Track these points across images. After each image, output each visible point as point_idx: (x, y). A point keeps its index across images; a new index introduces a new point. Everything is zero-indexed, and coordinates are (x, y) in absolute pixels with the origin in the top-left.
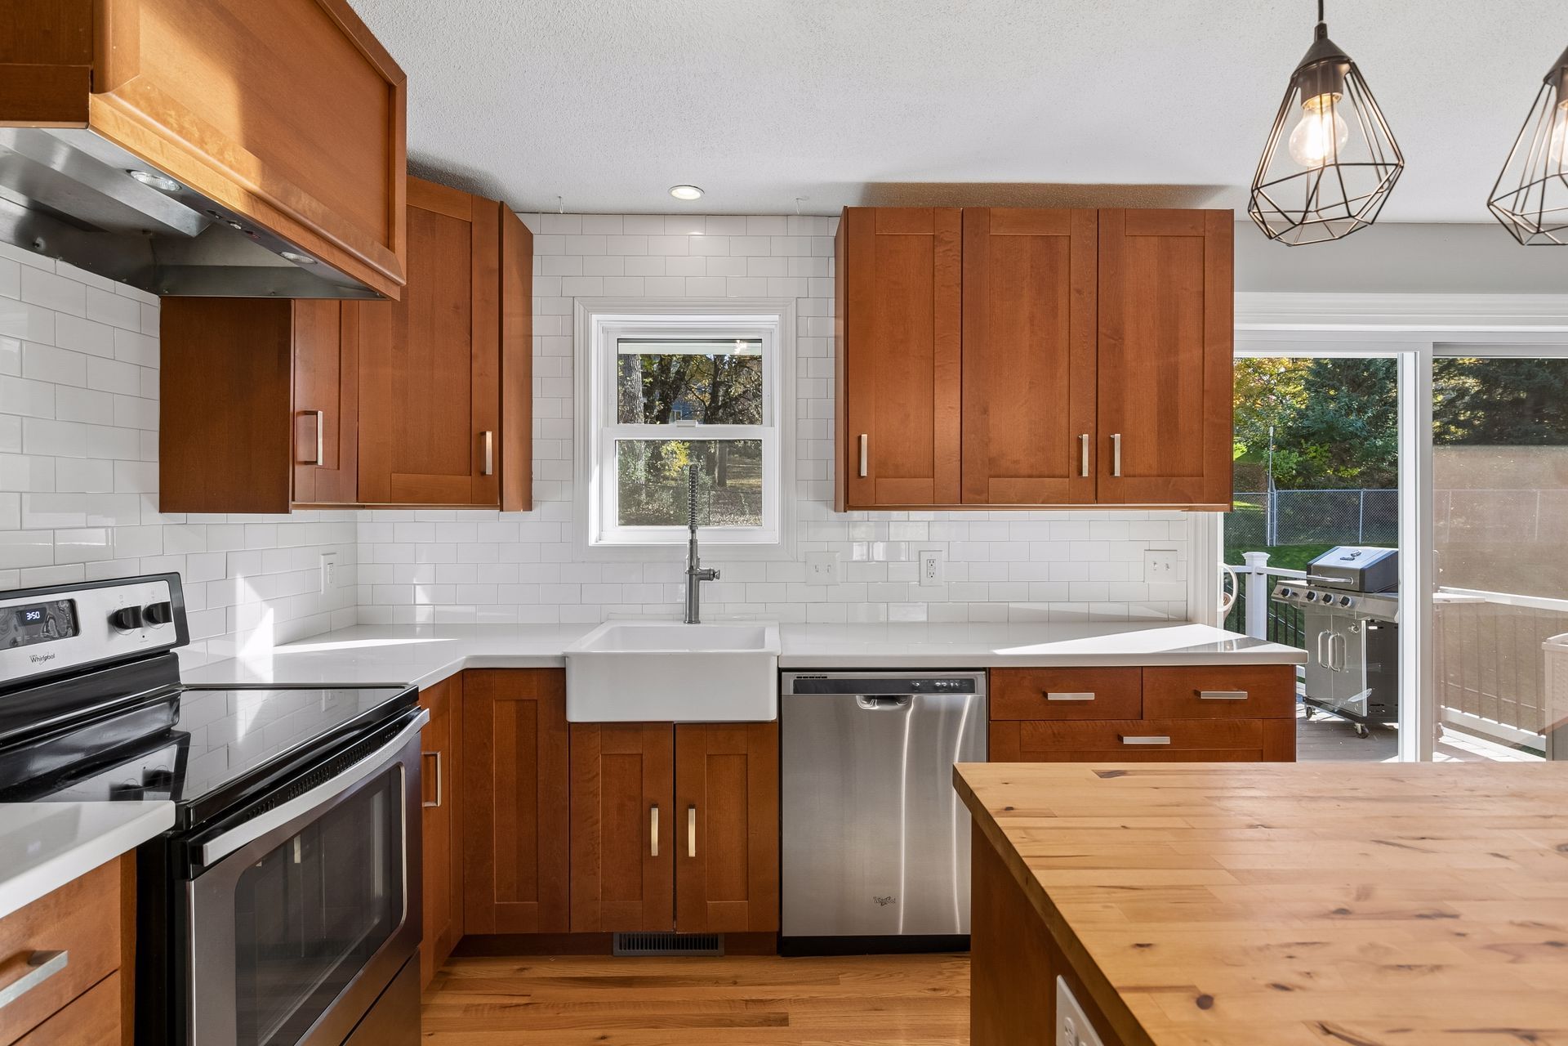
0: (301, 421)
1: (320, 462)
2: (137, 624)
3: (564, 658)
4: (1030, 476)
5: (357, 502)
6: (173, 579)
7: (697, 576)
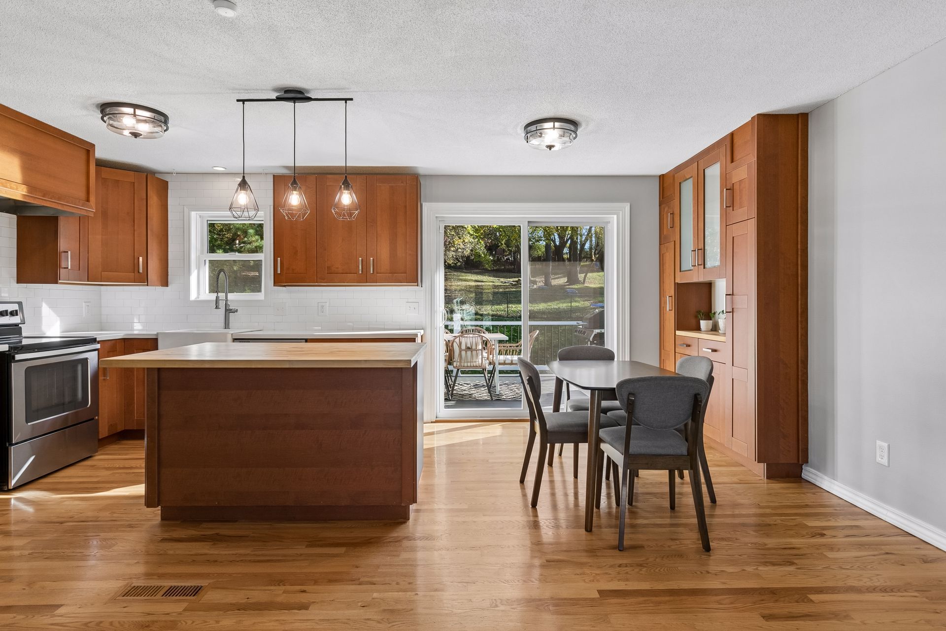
0: (63, 254)
1: (69, 268)
2: (7, 315)
3: (157, 334)
4: (342, 273)
5: (88, 281)
6: (20, 304)
7: (228, 311)
